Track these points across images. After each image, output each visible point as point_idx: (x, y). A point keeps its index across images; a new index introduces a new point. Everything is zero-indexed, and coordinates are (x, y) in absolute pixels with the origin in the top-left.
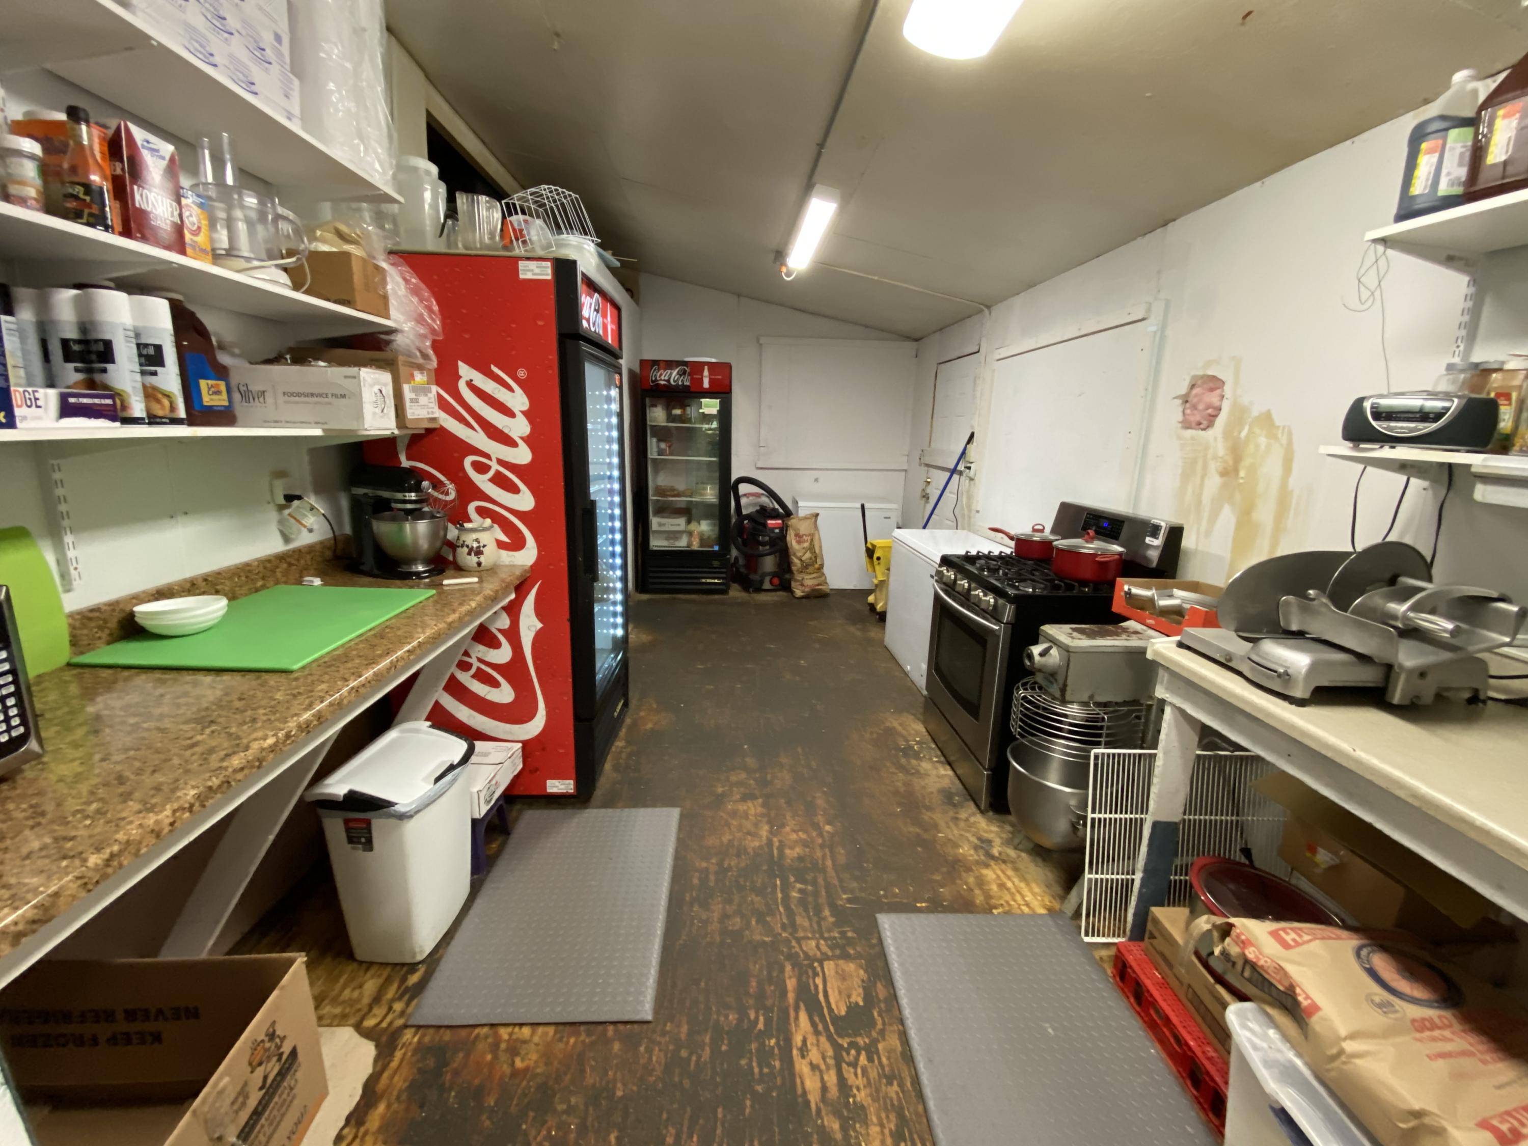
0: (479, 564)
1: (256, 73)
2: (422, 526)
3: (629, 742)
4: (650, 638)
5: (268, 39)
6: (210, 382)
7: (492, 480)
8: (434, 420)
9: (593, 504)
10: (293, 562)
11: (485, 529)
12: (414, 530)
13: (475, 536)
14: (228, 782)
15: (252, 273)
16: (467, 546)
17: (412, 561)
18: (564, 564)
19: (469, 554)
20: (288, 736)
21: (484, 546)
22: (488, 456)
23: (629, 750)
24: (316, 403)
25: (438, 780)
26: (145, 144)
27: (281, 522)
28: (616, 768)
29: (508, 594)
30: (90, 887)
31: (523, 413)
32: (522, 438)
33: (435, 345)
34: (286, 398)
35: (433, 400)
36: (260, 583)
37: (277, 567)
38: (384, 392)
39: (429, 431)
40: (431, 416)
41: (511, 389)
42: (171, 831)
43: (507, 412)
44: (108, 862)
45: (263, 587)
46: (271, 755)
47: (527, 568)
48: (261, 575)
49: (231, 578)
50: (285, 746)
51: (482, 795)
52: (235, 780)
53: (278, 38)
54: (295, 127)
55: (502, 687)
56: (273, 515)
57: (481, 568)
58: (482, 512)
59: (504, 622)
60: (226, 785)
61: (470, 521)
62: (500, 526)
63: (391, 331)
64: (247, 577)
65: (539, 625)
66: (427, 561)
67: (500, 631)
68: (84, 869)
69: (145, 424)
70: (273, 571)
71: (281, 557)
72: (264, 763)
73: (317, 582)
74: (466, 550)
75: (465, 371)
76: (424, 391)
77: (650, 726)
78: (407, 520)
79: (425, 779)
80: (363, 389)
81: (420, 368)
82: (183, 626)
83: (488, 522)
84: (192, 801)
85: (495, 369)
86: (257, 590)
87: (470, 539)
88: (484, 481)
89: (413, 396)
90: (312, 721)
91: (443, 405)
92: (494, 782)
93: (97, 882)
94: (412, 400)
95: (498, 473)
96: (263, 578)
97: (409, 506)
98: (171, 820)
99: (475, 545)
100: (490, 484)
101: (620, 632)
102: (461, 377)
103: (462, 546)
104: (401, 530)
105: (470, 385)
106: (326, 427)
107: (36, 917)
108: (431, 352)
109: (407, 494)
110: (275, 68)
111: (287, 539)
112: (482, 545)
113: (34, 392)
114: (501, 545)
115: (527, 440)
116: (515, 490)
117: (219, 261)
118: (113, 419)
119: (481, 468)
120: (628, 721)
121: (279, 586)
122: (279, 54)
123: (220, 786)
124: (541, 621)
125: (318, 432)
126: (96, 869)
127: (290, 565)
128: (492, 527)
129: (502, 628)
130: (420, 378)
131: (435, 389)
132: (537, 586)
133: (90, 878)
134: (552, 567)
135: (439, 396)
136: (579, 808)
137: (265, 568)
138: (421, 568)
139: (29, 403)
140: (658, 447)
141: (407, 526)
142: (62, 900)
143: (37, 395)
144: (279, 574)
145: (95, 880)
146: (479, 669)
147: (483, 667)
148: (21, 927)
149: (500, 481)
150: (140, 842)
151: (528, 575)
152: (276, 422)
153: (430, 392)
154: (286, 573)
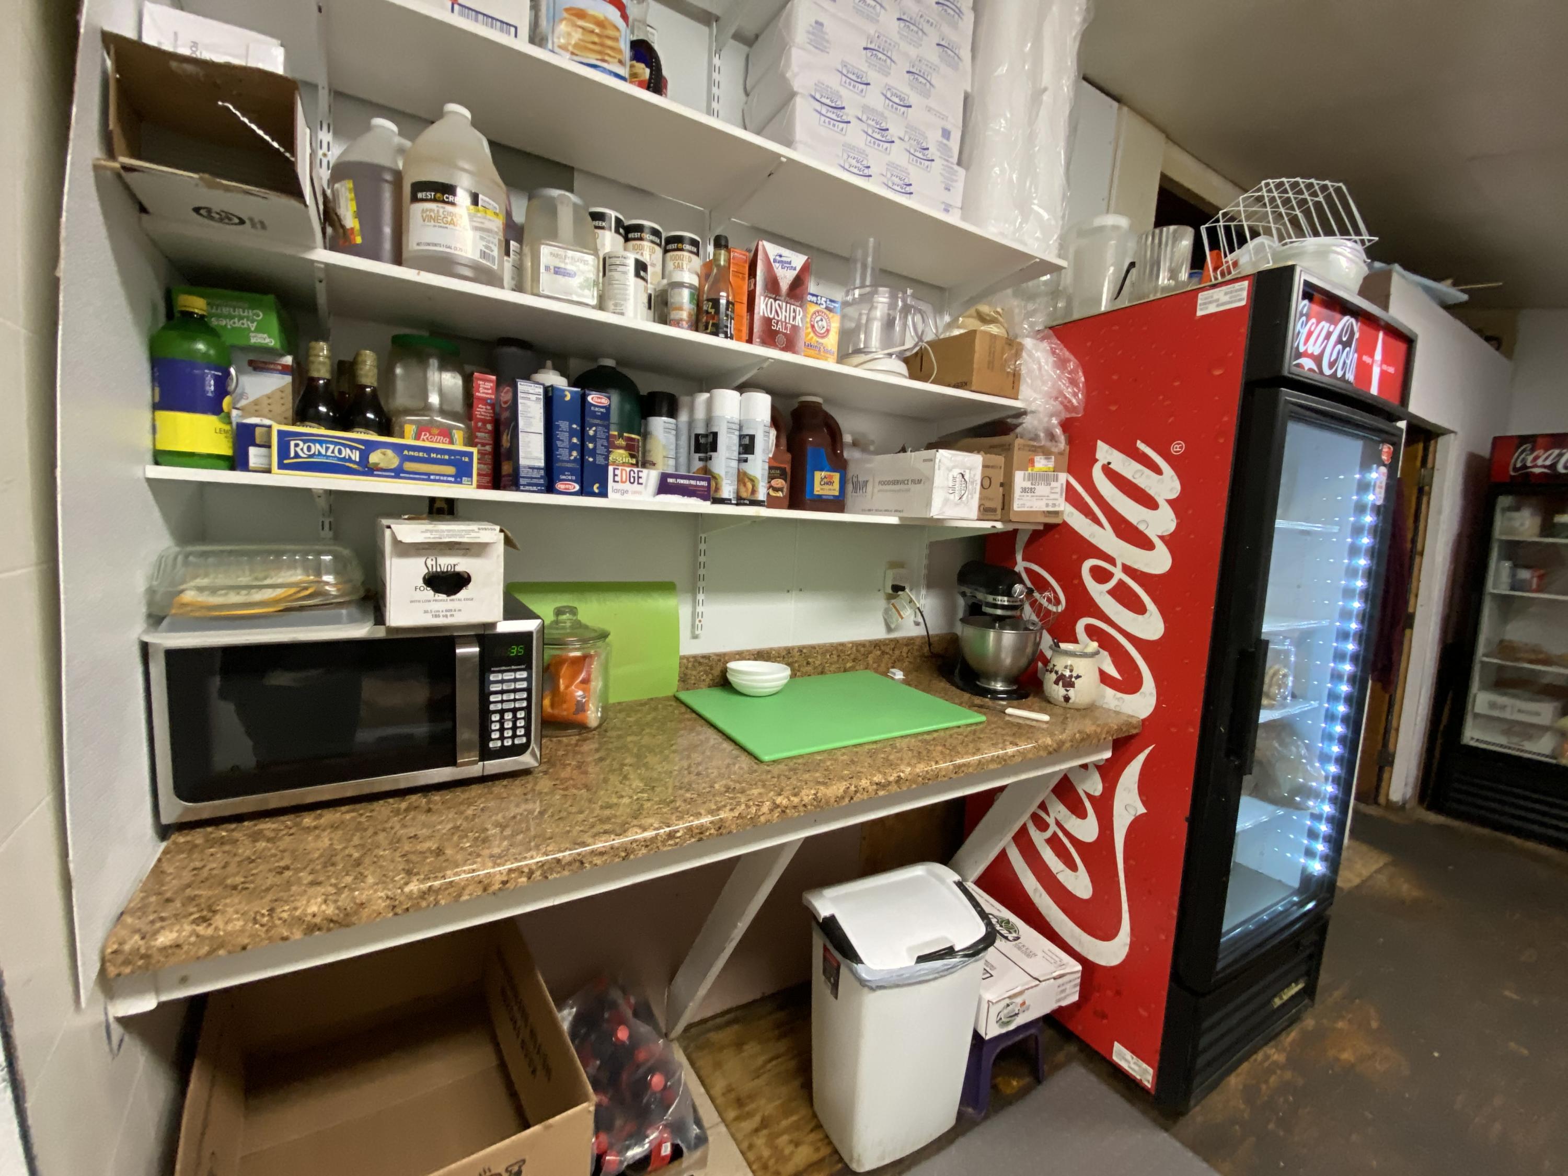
0: (1067, 699)
1: (915, 174)
2: (1009, 637)
3: (1293, 1062)
4: (1416, 893)
5: (933, 138)
6: (823, 473)
7: (1111, 592)
8: (1056, 513)
9: (1262, 646)
10: (887, 650)
11: (1084, 655)
12: (999, 640)
13: (1070, 661)
14: (582, 863)
15: (866, 366)
16: (1057, 673)
17: (992, 676)
18: (1194, 731)
19: (1056, 683)
20: (671, 835)
21: (1078, 677)
22: (1112, 561)
23: (1288, 1075)
24: (899, 491)
25: (921, 959)
26: (778, 258)
27: (886, 611)
28: (1250, 1093)
29: (1099, 749)
30: (399, 910)
31: (1170, 502)
32: (1162, 538)
33: (1066, 425)
34: (881, 487)
35: (1058, 490)
36: (849, 665)
37: (870, 652)
38: (967, 477)
39: (1049, 527)
40: (1051, 509)
41: (1158, 471)
42: (500, 889)
43: (1149, 502)
44: (423, 895)
45: (852, 669)
46: (644, 851)
47: (1134, 721)
48: (852, 656)
49: (824, 654)
50: (664, 845)
51: (994, 1011)
52: (591, 862)
53: (946, 134)
54: (954, 219)
55: (1078, 873)
56: (882, 603)
57: (1069, 705)
58: (1092, 632)
59: (1094, 785)
60: (578, 864)
61: (1076, 641)
62: (1111, 655)
63: (1021, 413)
64: (839, 656)
65: (1142, 810)
66: (1009, 680)
67: (1089, 796)
68: (399, 891)
69: (731, 504)
70: (866, 656)
71: (877, 644)
72: (632, 857)
73: (899, 675)
74: (1054, 677)
75: (1105, 453)
76: (1045, 478)
77: (1347, 1056)
78: (994, 628)
79: (910, 950)
80: (937, 472)
81: (1047, 453)
82: (753, 688)
83: (1094, 645)
84: (534, 867)
85: (1141, 446)
86: (845, 670)
87: (1061, 664)
88: (1101, 593)
89: (1028, 484)
90: (708, 829)
91: (1071, 496)
92: (1019, 1000)
93: (407, 909)
94: (1024, 490)
95: (1121, 583)
96: (854, 660)
97: (999, 612)
98: (505, 879)
99: (1067, 673)
100: (1109, 598)
101: (1317, 867)
102: (1097, 460)
103: (1051, 672)
104: (984, 638)
105: (1108, 472)
106: (901, 515)
107: (335, 918)
108: (1058, 431)
109: (1000, 598)
110: (938, 165)
111: (889, 629)
112: (1074, 674)
113: (638, 472)
114: (1105, 678)
115: (1169, 541)
116: (1139, 608)
117: (845, 360)
118: (705, 498)
119: (1101, 576)
120: (1309, 1022)
121: (868, 671)
122: (944, 149)
123: (570, 864)
124: (1145, 803)
125: (893, 520)
126: (410, 896)
127: (883, 653)
128: (1097, 653)
129: (1092, 793)
130: (1041, 463)
131: (1063, 477)
132: (1147, 751)
133: (401, 903)
134: (1173, 730)
135: (1068, 484)
136: (1155, 1121)
137: (858, 651)
138: (999, 686)
139: (632, 480)
140: (1513, 575)
141: (992, 635)
142: (365, 913)
143: (641, 474)
144: (870, 659)
145: (405, 907)
146: (1055, 834)
147: (1061, 834)
148: (318, 920)
149: (1122, 594)
150: (463, 889)
151: (1134, 732)
152: (870, 510)
153: (1056, 479)
154: (878, 660)
